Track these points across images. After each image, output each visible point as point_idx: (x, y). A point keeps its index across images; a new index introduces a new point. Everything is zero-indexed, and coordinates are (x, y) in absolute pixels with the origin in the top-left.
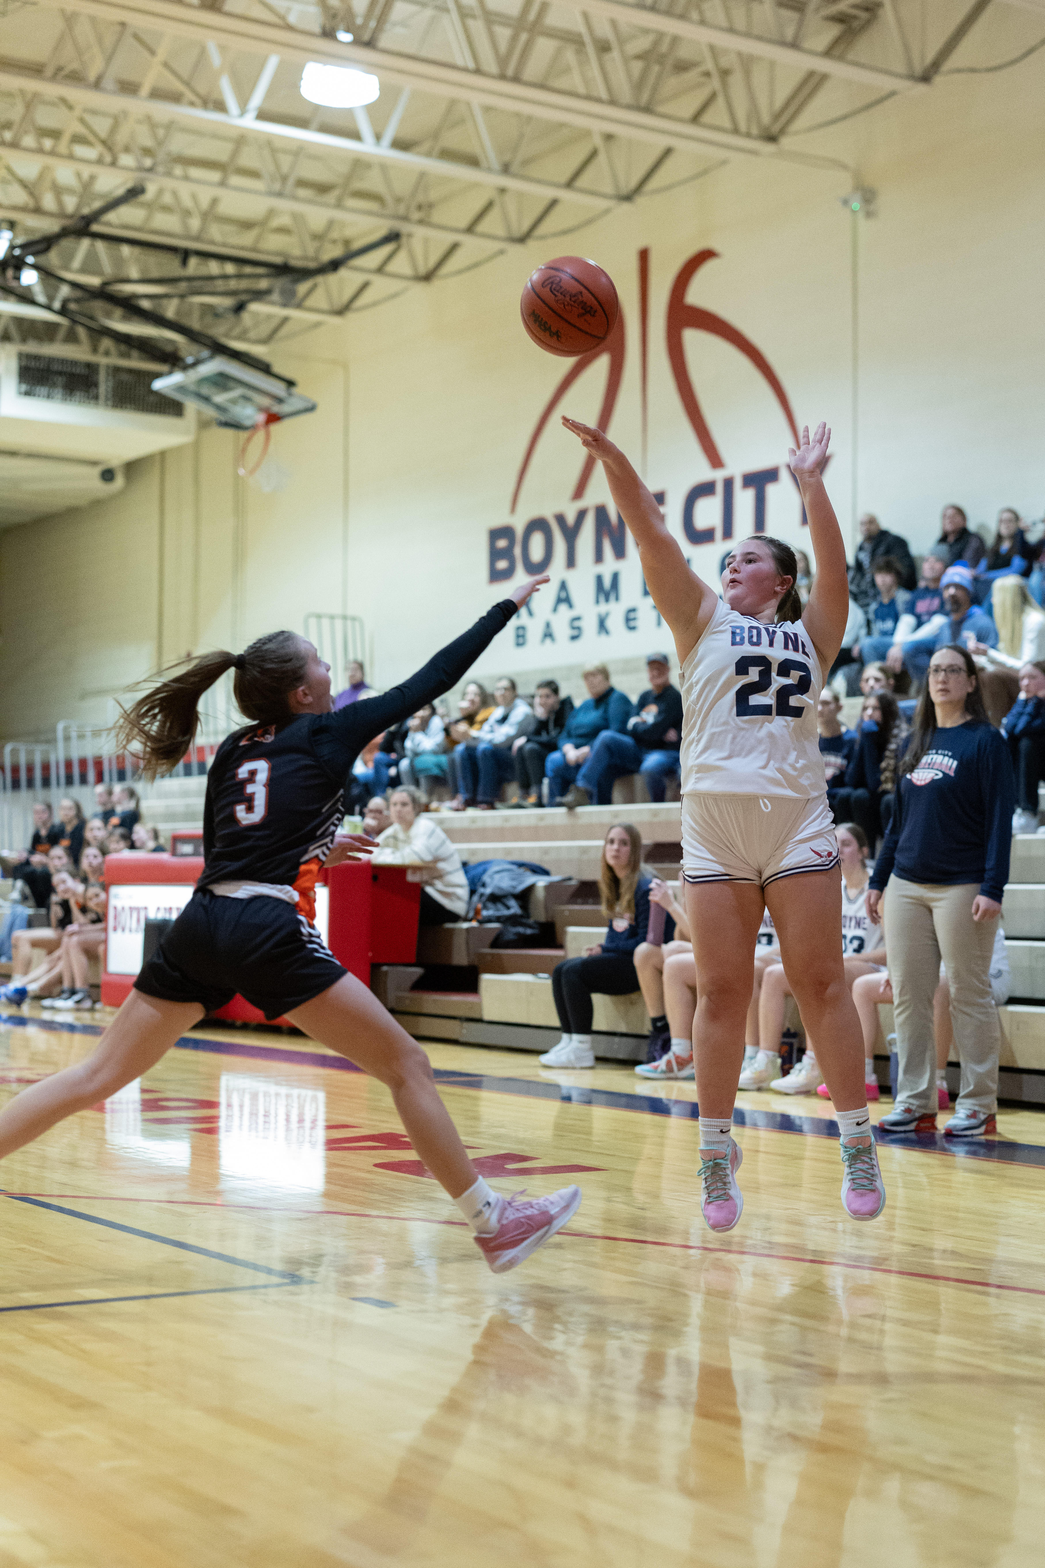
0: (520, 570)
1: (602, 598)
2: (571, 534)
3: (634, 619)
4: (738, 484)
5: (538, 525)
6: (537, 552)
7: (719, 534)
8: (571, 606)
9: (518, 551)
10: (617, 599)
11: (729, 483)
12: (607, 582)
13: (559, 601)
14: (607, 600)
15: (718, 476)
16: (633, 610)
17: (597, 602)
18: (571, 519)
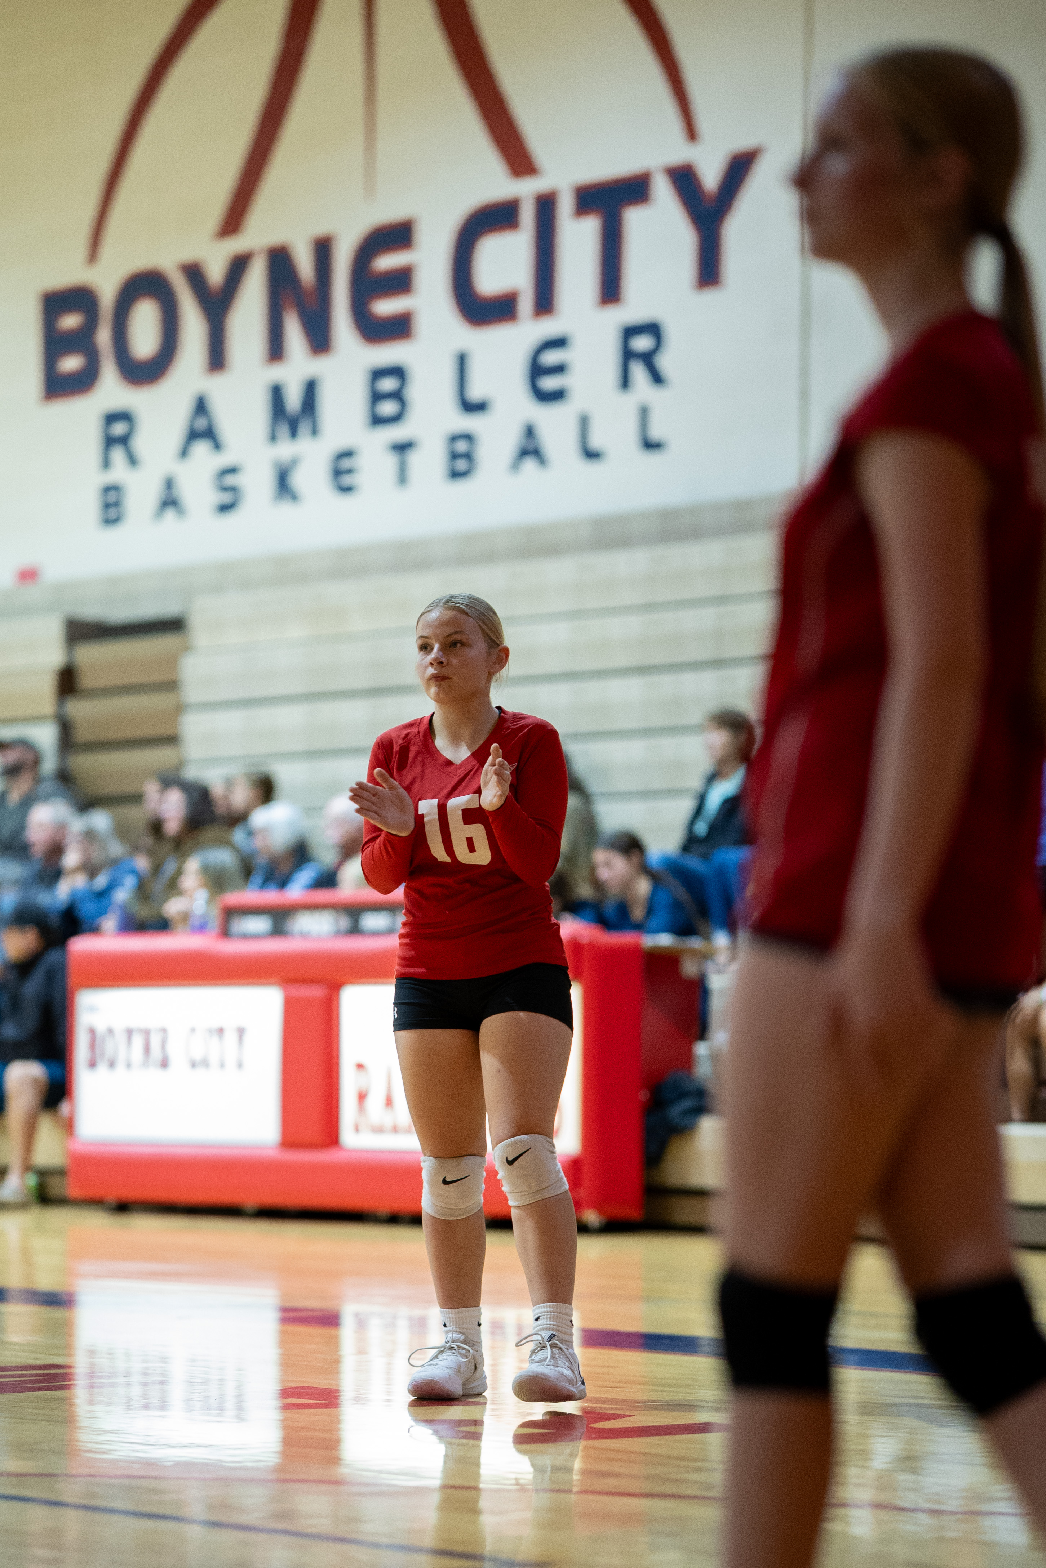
0: (109, 374)
1: (284, 430)
2: (217, 304)
3: (350, 471)
4: (566, 205)
5: (147, 284)
6: (144, 337)
7: (526, 304)
8: (217, 446)
9: (104, 337)
10: (315, 432)
11: (546, 205)
12: (293, 399)
13: (193, 435)
14: (293, 433)
15: (524, 190)
16: (347, 454)
17: (273, 437)
18: (216, 274)
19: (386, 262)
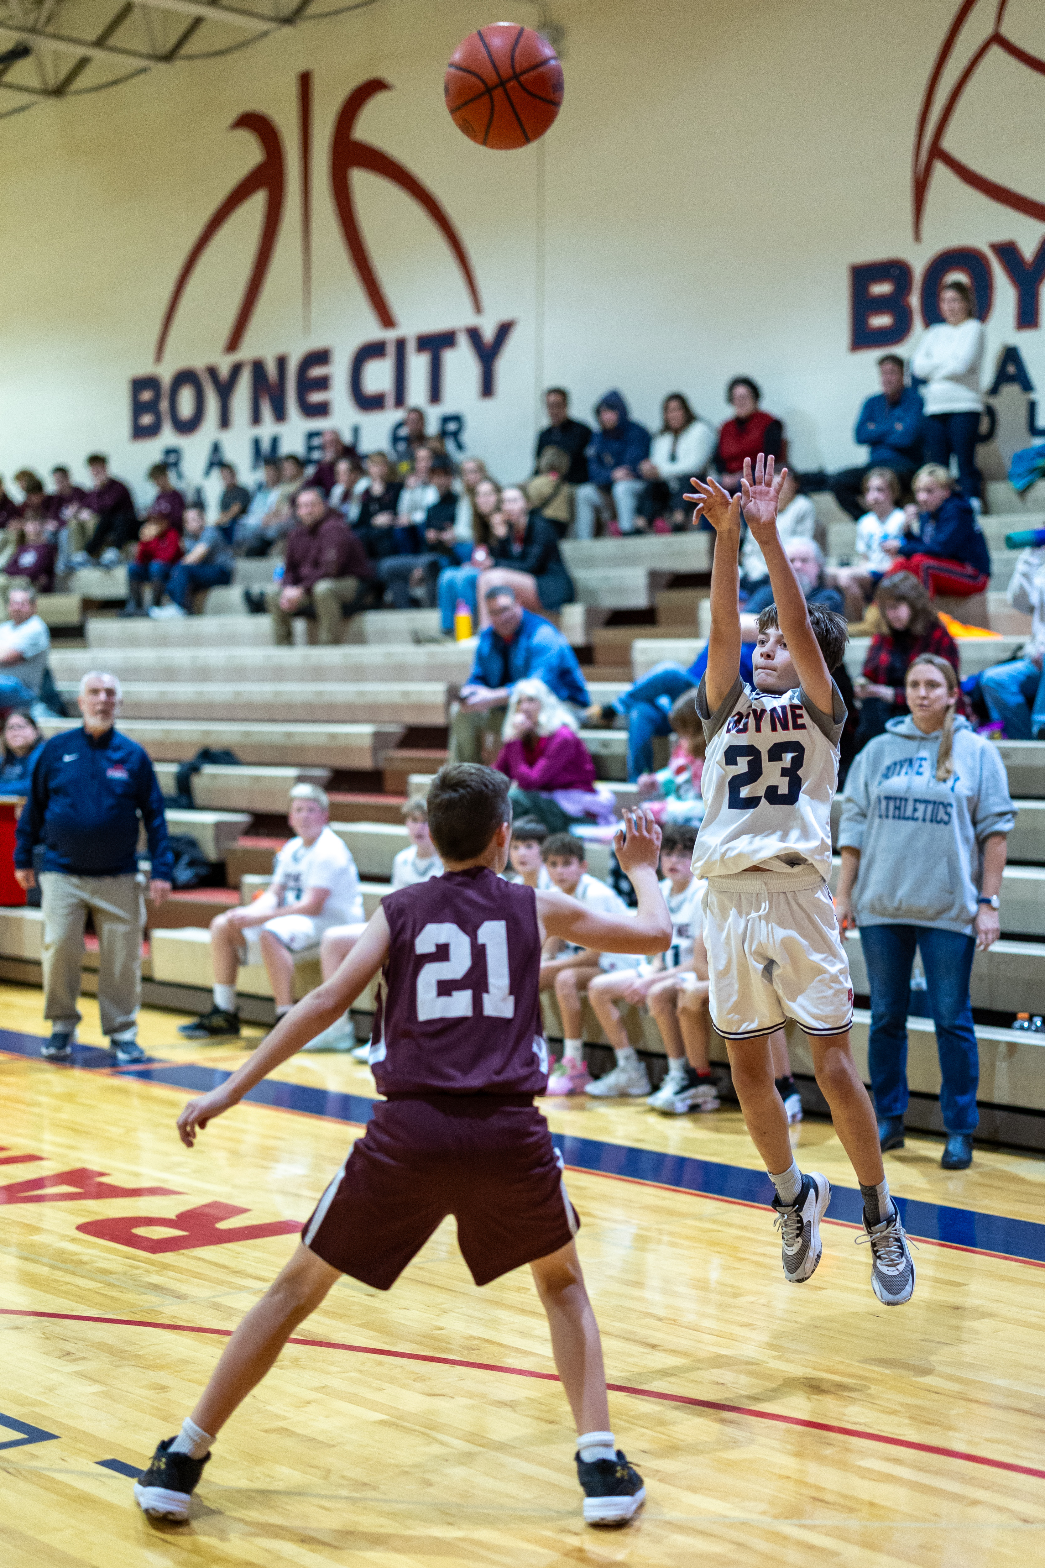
2: (225, 390)
5: (186, 377)
6: (186, 407)
9: (164, 405)
11: (401, 344)
15: (390, 335)
18: (224, 371)
19: (316, 372)
